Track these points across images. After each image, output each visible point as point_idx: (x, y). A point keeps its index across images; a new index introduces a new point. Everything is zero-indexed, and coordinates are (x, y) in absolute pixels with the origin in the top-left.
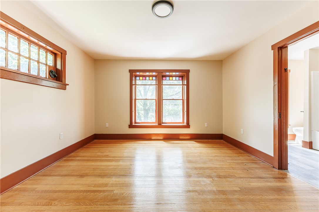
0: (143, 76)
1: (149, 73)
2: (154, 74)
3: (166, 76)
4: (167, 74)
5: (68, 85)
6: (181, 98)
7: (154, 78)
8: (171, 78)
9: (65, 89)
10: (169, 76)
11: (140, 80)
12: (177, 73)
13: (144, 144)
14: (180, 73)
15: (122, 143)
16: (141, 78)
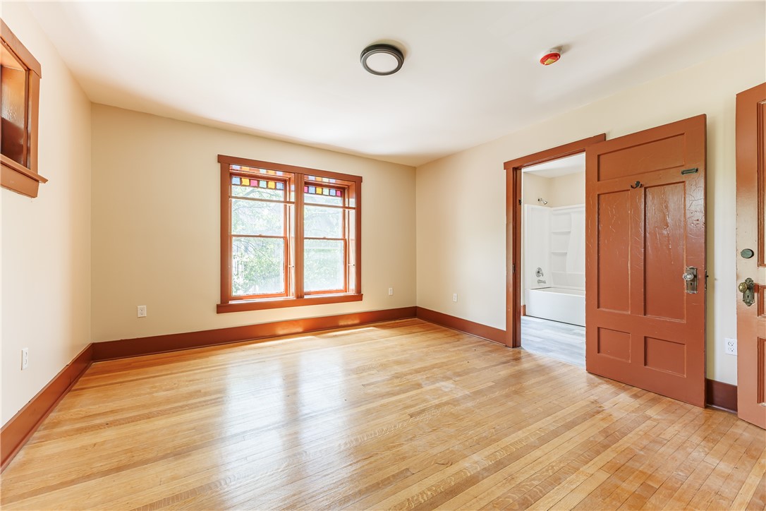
0: (251, 177)
1: (267, 172)
2: (280, 174)
3: (308, 184)
4: (311, 178)
5: (45, 181)
6: (341, 237)
7: (280, 185)
8: (319, 190)
9: (33, 194)
10: (316, 185)
11: (241, 184)
12: (333, 181)
13: (258, 351)
14: (339, 182)
15: (207, 357)
16: (246, 181)
